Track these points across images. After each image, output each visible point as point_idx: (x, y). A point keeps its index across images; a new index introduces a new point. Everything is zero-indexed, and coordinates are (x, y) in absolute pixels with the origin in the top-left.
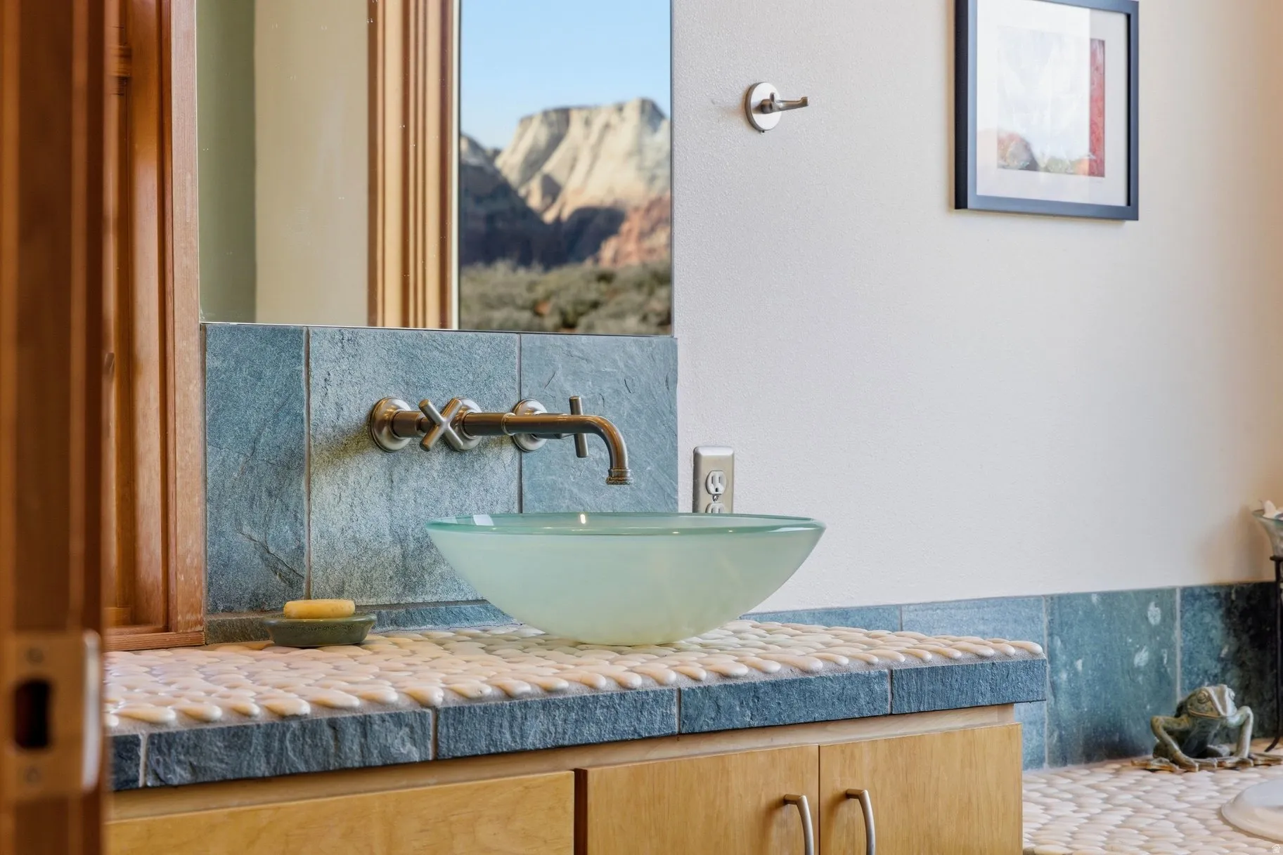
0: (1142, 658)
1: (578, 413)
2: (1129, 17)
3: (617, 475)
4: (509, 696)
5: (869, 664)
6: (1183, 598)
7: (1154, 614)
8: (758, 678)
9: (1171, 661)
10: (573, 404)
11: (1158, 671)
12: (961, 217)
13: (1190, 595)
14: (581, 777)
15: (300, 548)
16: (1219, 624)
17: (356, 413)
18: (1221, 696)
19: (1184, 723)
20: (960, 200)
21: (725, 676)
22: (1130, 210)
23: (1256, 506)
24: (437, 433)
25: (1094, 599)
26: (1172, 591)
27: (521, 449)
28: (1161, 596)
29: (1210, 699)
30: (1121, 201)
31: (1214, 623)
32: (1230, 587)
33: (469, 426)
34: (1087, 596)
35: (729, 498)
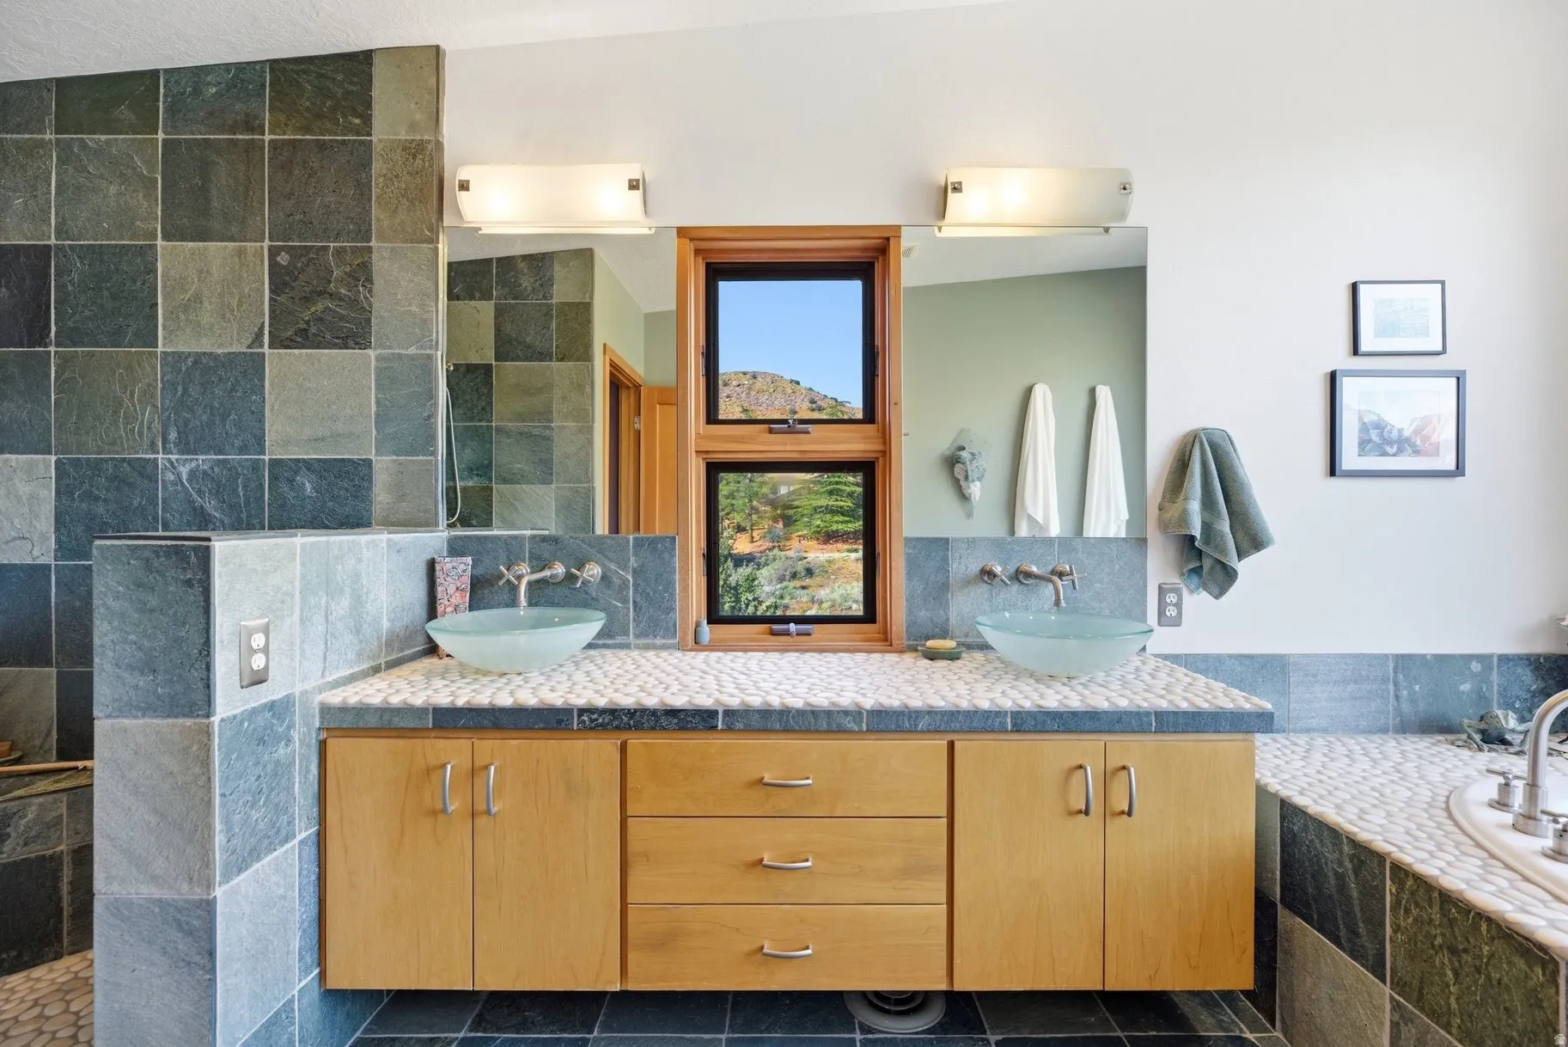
0: (1466, 687)
2: (1458, 378)
4: (907, 707)
5: (1141, 707)
6: (1499, 660)
7: (1477, 666)
9: (1490, 690)
11: (1479, 694)
12: (1328, 478)
13: (1504, 659)
14: (951, 745)
15: (948, 619)
16: (1529, 674)
17: (975, 568)
19: (1483, 726)
20: (1332, 473)
22: (1459, 472)
23: (1557, 618)
25: (1429, 656)
26: (1490, 656)
28: (1483, 659)
29: (1497, 716)
30: (1452, 467)
31: (1525, 673)
32: (1540, 656)
33: (1027, 575)
34: (1424, 655)
35: (1178, 605)
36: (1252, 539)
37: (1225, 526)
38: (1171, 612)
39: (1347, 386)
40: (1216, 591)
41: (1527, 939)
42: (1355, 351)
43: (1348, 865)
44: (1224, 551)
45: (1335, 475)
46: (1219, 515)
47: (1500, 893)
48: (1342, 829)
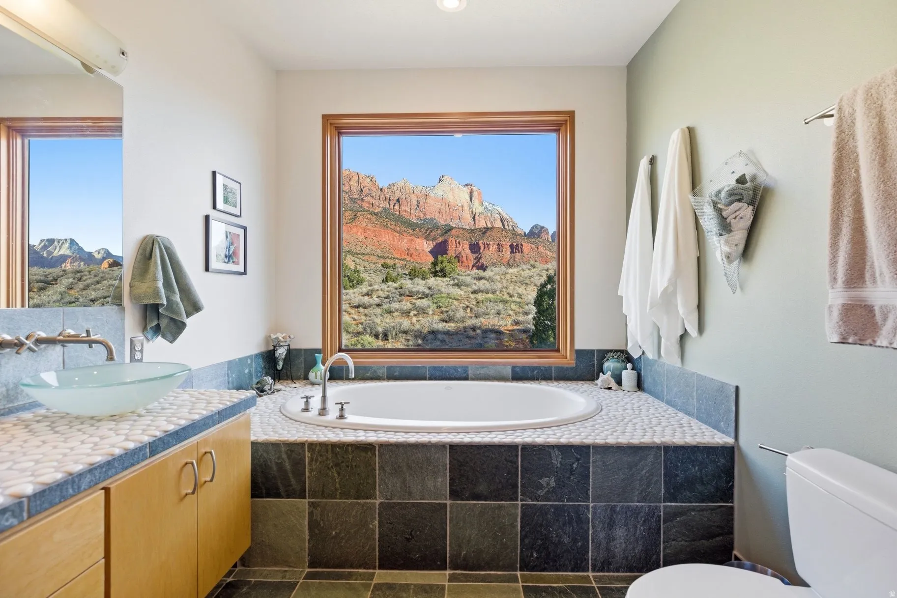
0: (247, 371)
1: (90, 337)
2: (245, 230)
3: (110, 357)
5: (212, 411)
7: (249, 361)
8: (178, 428)
9: (252, 371)
10: (88, 332)
11: (250, 373)
12: (207, 273)
13: (256, 355)
16: (261, 360)
18: (268, 379)
19: (259, 386)
20: (207, 269)
21: (166, 432)
22: (245, 273)
23: (268, 335)
24: (25, 347)
25: (237, 360)
26: (252, 355)
27: (63, 346)
28: (250, 357)
29: (266, 380)
30: (243, 271)
31: (261, 361)
33: (39, 341)
34: (235, 360)
35: (141, 351)
36: (194, 307)
37: (177, 298)
38: (138, 356)
39: (213, 224)
40: (170, 338)
41: (365, 444)
42: (214, 207)
43: (284, 456)
44: (178, 313)
45: (209, 271)
46: (173, 292)
47: (345, 435)
48: (280, 441)
